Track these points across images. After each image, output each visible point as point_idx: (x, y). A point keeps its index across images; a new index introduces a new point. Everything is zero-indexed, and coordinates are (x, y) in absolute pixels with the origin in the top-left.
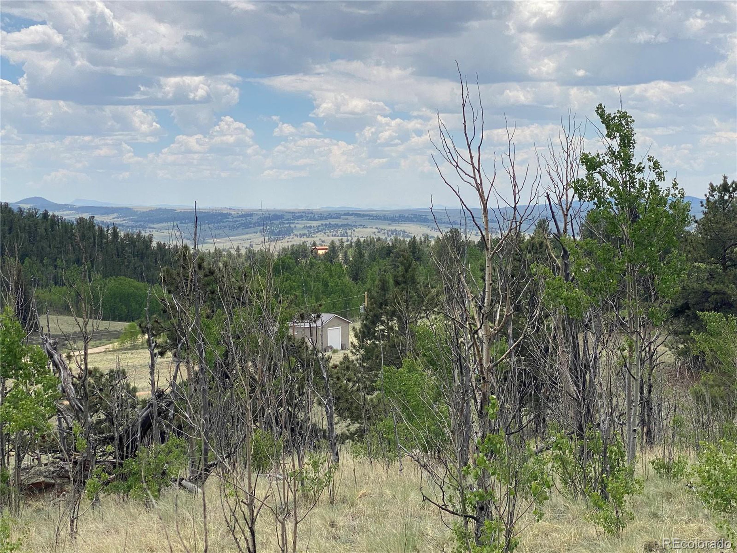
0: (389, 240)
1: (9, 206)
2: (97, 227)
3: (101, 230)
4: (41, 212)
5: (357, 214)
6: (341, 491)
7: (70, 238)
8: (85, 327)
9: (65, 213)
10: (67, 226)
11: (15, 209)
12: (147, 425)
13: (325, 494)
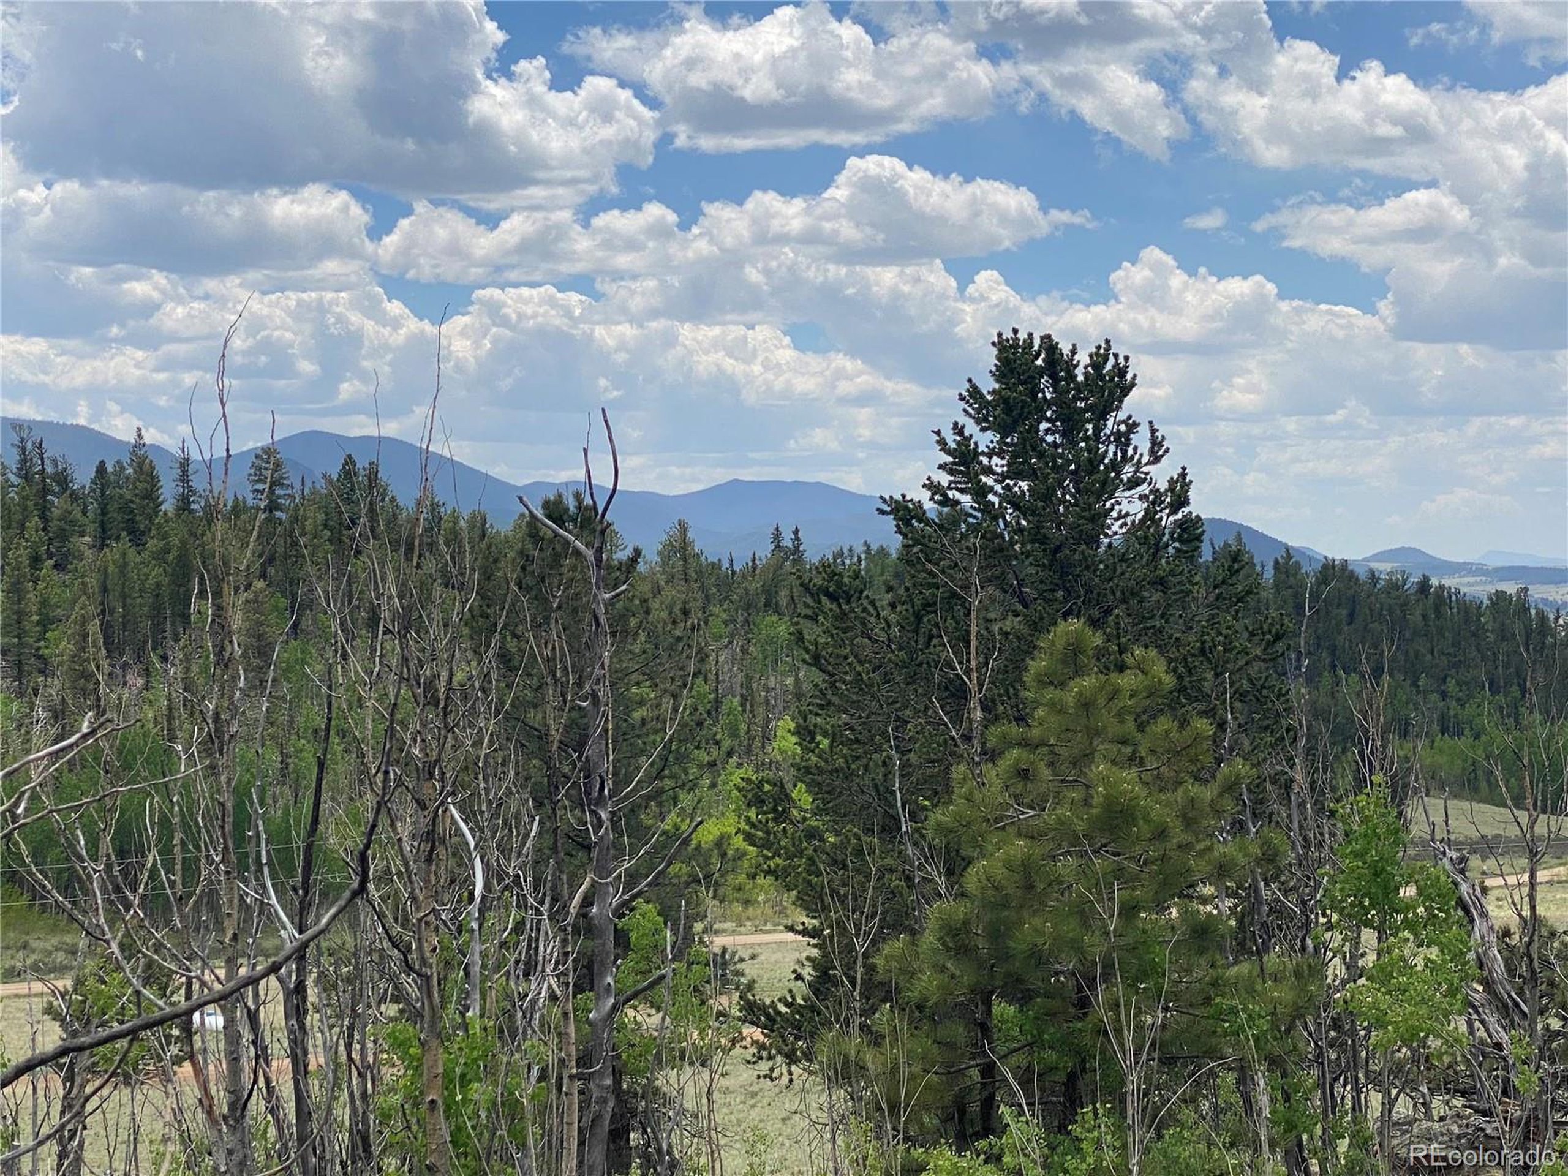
1: (1350, 568)
2: (1533, 612)
3: (1542, 617)
4: (1414, 579)
7: (1474, 635)
8: (1532, 828)
9: (1466, 580)
10: (1468, 610)
11: (1362, 574)
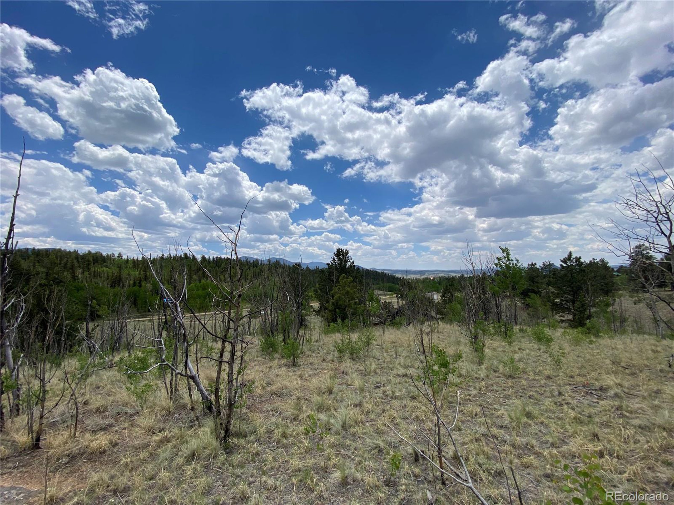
0: (447, 276)
5: (440, 271)
6: (440, 330)
12: (397, 313)
13: (436, 330)
